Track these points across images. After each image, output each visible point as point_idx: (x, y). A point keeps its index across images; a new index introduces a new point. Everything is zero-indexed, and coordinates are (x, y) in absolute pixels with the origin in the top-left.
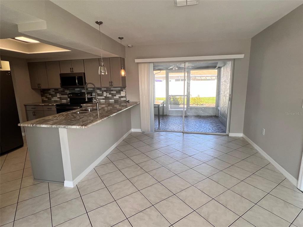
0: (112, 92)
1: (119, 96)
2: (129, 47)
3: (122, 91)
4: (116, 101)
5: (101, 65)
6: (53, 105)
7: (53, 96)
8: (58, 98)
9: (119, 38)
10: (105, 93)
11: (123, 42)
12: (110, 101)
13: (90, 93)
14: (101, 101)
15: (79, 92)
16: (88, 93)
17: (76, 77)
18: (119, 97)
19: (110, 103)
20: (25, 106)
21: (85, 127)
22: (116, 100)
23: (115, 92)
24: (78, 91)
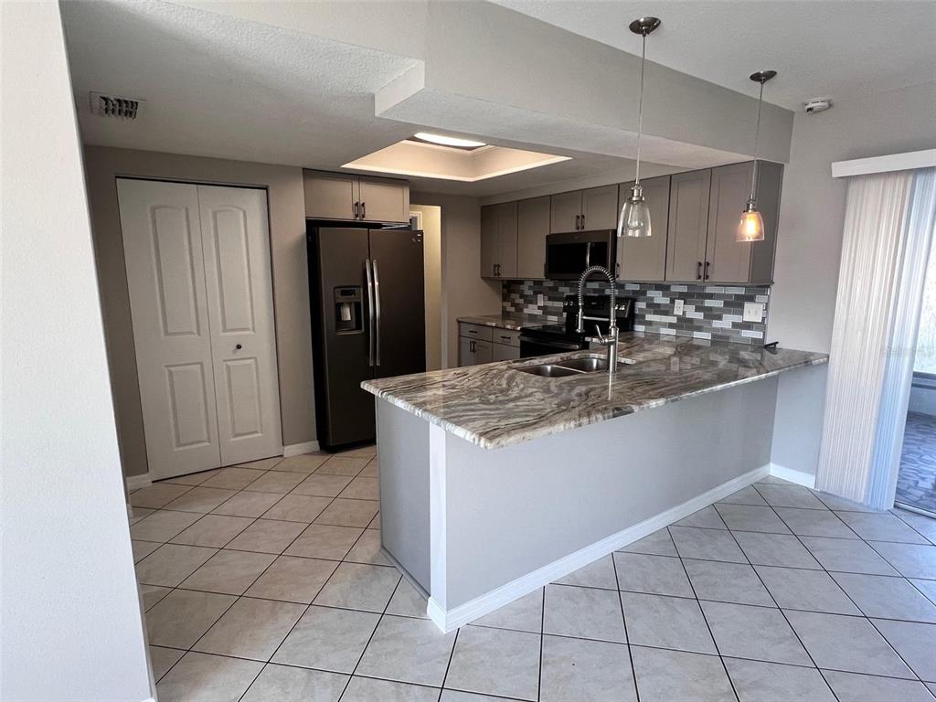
0: (708, 303)
1: (737, 319)
2: (810, 109)
3: (751, 299)
4: (719, 341)
5: (630, 199)
6: (514, 330)
7: (530, 300)
8: (539, 308)
9: (756, 77)
10: (679, 303)
11: (770, 94)
12: (697, 334)
13: (630, 300)
14: (664, 331)
15: (596, 295)
16: (619, 301)
17: (589, 244)
18: (735, 325)
19: (695, 343)
20: (459, 322)
21: (489, 444)
22: (721, 337)
23: (719, 304)
24: (595, 291)
